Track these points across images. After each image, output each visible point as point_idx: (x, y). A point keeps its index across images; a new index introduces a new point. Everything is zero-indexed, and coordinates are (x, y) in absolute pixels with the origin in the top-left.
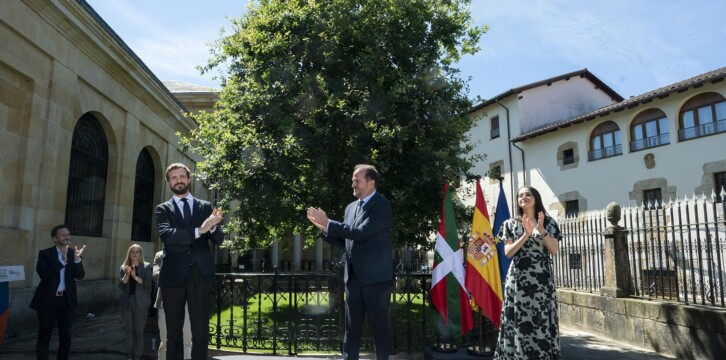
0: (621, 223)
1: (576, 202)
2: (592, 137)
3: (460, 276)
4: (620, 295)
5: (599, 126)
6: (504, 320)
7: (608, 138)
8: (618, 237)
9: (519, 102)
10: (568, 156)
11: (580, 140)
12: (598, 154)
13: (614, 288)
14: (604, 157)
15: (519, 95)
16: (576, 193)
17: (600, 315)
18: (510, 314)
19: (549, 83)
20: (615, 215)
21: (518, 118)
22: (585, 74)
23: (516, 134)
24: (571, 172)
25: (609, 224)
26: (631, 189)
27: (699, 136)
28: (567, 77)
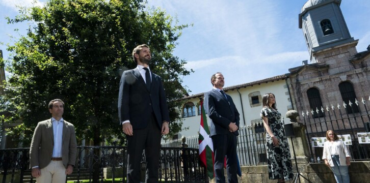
7: (190, 109)
14: (188, 117)
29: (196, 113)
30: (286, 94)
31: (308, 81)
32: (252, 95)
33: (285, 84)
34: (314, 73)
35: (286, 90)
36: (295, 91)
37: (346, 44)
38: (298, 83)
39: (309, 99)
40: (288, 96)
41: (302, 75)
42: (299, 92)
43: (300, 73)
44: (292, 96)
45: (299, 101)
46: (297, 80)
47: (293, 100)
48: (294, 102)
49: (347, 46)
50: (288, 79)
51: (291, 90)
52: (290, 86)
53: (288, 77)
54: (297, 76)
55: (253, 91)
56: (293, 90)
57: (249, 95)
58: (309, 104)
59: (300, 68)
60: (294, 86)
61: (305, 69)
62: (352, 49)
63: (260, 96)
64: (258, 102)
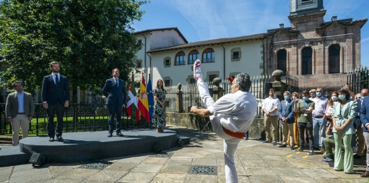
0: (181, 90)
1: (169, 81)
2: (176, 56)
3: (136, 104)
4: (179, 112)
5: (179, 52)
7: (181, 57)
8: (180, 94)
9: (151, 36)
10: (167, 63)
11: (172, 56)
12: (178, 63)
13: (178, 110)
14: (180, 65)
15: (151, 33)
16: (169, 77)
17: (174, 119)
19: (163, 30)
20: (180, 87)
21: (150, 43)
22: (176, 29)
23: (148, 49)
24: (168, 69)
25: (178, 90)
26: (187, 78)
27: (207, 62)
28: (170, 29)
29: (186, 63)
30: (261, 52)
31: (280, 42)
32: (234, 51)
33: (262, 44)
34: (287, 36)
35: (262, 49)
36: (269, 51)
37: (316, 13)
38: (272, 44)
39: (278, 59)
40: (262, 55)
41: (276, 37)
42: (271, 52)
43: (275, 35)
44: (265, 55)
45: (270, 60)
46: (272, 41)
47: (266, 59)
48: (266, 61)
49: (317, 15)
50: (265, 39)
51: (265, 50)
52: (265, 46)
53: (265, 38)
54: (273, 37)
55: (235, 47)
56: (267, 50)
57: (232, 50)
58: (277, 64)
59: (277, 30)
60: (269, 46)
61: (280, 32)
62: (320, 18)
63: (241, 52)
64: (238, 58)
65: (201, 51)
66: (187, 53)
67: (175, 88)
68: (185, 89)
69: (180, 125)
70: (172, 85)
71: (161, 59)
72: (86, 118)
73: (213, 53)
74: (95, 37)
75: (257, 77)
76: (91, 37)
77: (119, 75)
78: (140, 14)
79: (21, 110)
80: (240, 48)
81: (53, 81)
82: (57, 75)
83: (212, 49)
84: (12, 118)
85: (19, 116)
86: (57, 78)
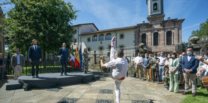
0: (96, 53)
1: (90, 49)
2: (93, 37)
4: (95, 64)
5: (94, 35)
6: (82, 64)
7: (96, 37)
8: (95, 55)
10: (89, 40)
11: (91, 37)
12: (94, 40)
13: (94, 63)
14: (95, 41)
15: (81, 26)
16: (90, 47)
17: (92, 67)
18: (84, 64)
19: (87, 24)
20: (95, 52)
21: (80, 31)
22: (93, 24)
23: (80, 34)
24: (89, 43)
25: (94, 53)
26: (98, 47)
27: (108, 40)
28: (90, 24)
29: (98, 40)
30: (134, 35)
31: (143, 30)
32: (121, 34)
33: (134, 31)
34: (146, 27)
35: (134, 33)
36: (138, 34)
37: (160, 16)
38: (139, 31)
39: (142, 38)
40: (134, 36)
41: (141, 27)
42: (139, 35)
43: (140, 27)
44: (136, 36)
45: (138, 38)
46: (139, 30)
47: (136, 38)
48: (136, 39)
49: (161, 17)
50: (136, 29)
51: (136, 34)
52: (136, 32)
53: (136, 28)
54: (140, 28)
55: (121, 32)
56: (137, 34)
57: (120, 34)
58: (141, 40)
59: (142, 24)
60: (138, 32)
61: (143, 25)
62: (162, 18)
63: (124, 35)
64: (123, 37)
65: (105, 34)
66: (98, 35)
67: (92, 52)
68: (98, 52)
69: (95, 70)
70: (91, 51)
71: (86, 38)
72: (50, 67)
73: (111, 35)
74: (54, 28)
75: (132, 47)
76: (52, 28)
77: (66, 46)
78: (76, 17)
79: (18, 63)
80: (124, 33)
81: (34, 49)
82: (36, 46)
83: (110, 33)
84: (14, 67)
85: (18, 66)
86: (36, 47)
